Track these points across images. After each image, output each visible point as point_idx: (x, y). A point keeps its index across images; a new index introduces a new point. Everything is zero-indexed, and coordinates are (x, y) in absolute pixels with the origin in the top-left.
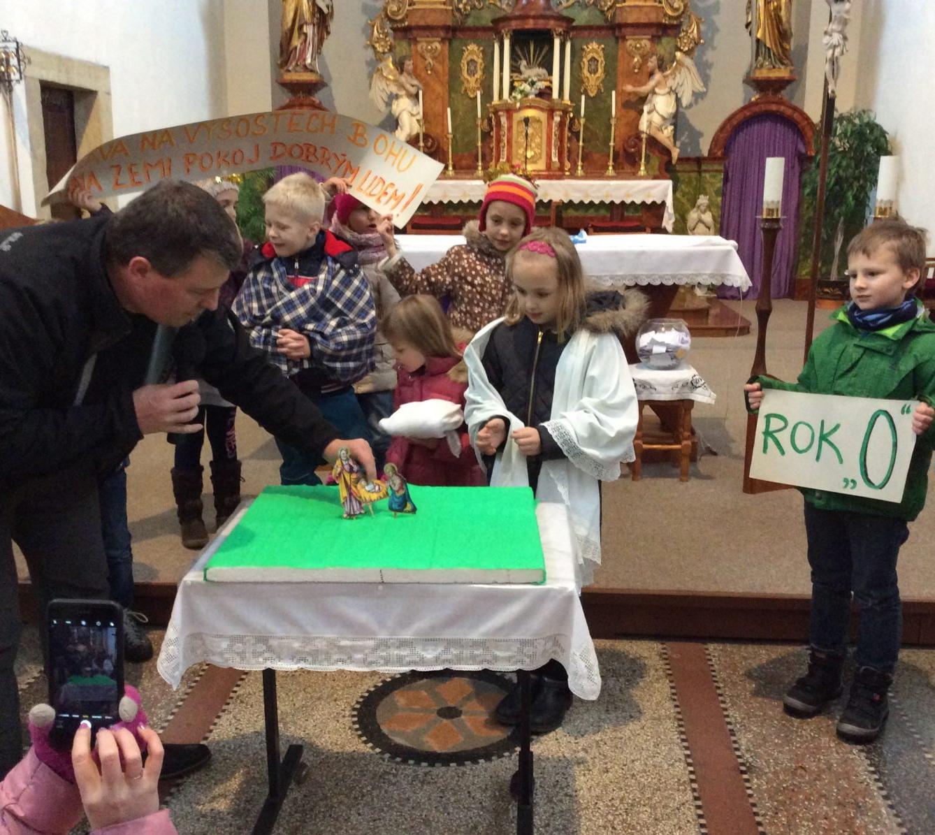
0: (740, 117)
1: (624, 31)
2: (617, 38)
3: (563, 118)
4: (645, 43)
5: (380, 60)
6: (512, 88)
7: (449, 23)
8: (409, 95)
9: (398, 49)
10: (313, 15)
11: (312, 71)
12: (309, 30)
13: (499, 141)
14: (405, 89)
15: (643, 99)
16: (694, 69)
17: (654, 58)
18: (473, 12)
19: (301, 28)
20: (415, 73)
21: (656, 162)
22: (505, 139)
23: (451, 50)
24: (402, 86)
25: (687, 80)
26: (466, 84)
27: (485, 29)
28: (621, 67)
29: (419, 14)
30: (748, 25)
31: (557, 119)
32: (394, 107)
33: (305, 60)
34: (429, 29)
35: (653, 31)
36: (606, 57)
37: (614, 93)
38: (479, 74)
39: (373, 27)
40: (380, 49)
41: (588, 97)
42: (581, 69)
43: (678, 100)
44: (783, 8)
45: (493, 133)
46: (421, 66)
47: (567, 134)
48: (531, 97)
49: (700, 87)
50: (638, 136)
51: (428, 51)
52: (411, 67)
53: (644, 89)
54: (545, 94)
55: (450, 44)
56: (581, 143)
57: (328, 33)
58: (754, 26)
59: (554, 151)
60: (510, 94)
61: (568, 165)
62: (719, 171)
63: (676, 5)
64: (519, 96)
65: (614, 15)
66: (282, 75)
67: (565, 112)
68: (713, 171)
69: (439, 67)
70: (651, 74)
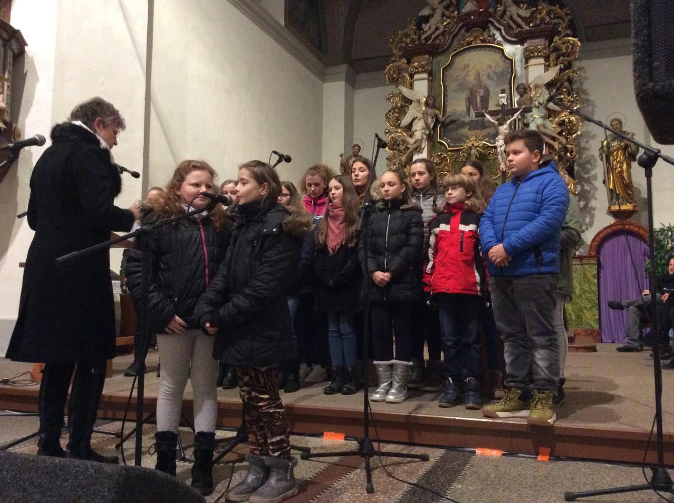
0: (605, 232)
30: (603, 182)
44: (625, 171)
58: (607, 183)
62: (594, 264)
68: (590, 264)
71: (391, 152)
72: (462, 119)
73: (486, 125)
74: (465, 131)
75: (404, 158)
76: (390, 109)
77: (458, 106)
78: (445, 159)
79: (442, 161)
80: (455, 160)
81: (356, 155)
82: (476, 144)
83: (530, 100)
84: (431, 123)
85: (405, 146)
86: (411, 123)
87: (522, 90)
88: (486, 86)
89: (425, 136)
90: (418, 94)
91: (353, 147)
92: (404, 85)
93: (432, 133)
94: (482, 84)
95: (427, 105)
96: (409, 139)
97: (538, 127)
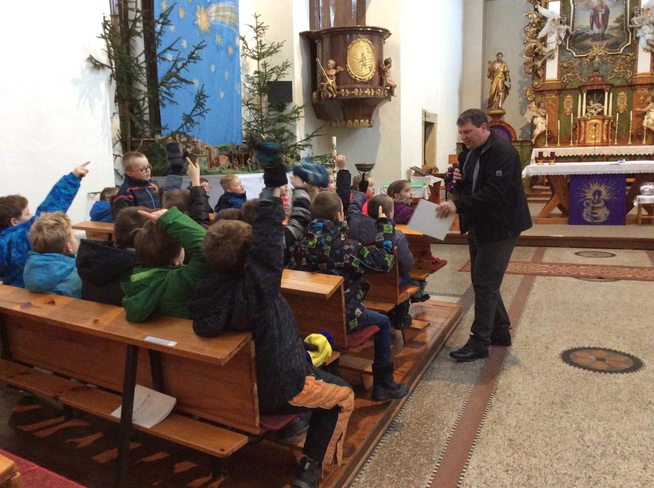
1: (636, 87)
2: (633, 90)
3: (608, 122)
4: (646, 91)
5: (529, 103)
6: (587, 112)
7: (559, 88)
8: (542, 116)
9: (537, 99)
10: (503, 88)
11: (501, 109)
12: (501, 94)
13: (580, 132)
15: (645, 113)
17: (650, 98)
18: (571, 83)
19: (498, 93)
20: (544, 108)
21: (650, 138)
22: (583, 131)
23: (559, 99)
24: (539, 113)
26: (565, 111)
27: (575, 89)
28: (635, 101)
29: (547, 86)
31: (606, 123)
32: (535, 121)
33: (498, 105)
34: (551, 91)
35: (650, 87)
36: (628, 98)
37: (631, 112)
38: (571, 106)
39: (527, 91)
41: (620, 113)
42: (616, 102)
45: (578, 129)
46: (546, 104)
47: (610, 128)
48: (595, 115)
50: (642, 128)
51: (550, 99)
52: (543, 106)
53: (645, 110)
54: (601, 113)
55: (559, 96)
56: (617, 132)
57: (508, 94)
59: (605, 136)
60: (586, 114)
61: (610, 140)
65: (632, 81)
67: (610, 120)
69: (554, 104)
70: (648, 104)
71: (528, 58)
72: (587, 33)
73: (606, 37)
74: (588, 42)
75: (539, 63)
76: (527, 24)
77: (583, 21)
78: (572, 64)
79: (569, 65)
80: (580, 64)
81: (499, 61)
82: (599, 54)
83: (643, 20)
84: (563, 36)
85: (540, 54)
86: (546, 36)
87: (638, 12)
88: (606, 6)
89: (558, 47)
90: (552, 13)
91: (497, 55)
92: (541, 5)
93: (564, 44)
94: (604, 4)
95: (561, 23)
96: (544, 49)
97: (647, 41)
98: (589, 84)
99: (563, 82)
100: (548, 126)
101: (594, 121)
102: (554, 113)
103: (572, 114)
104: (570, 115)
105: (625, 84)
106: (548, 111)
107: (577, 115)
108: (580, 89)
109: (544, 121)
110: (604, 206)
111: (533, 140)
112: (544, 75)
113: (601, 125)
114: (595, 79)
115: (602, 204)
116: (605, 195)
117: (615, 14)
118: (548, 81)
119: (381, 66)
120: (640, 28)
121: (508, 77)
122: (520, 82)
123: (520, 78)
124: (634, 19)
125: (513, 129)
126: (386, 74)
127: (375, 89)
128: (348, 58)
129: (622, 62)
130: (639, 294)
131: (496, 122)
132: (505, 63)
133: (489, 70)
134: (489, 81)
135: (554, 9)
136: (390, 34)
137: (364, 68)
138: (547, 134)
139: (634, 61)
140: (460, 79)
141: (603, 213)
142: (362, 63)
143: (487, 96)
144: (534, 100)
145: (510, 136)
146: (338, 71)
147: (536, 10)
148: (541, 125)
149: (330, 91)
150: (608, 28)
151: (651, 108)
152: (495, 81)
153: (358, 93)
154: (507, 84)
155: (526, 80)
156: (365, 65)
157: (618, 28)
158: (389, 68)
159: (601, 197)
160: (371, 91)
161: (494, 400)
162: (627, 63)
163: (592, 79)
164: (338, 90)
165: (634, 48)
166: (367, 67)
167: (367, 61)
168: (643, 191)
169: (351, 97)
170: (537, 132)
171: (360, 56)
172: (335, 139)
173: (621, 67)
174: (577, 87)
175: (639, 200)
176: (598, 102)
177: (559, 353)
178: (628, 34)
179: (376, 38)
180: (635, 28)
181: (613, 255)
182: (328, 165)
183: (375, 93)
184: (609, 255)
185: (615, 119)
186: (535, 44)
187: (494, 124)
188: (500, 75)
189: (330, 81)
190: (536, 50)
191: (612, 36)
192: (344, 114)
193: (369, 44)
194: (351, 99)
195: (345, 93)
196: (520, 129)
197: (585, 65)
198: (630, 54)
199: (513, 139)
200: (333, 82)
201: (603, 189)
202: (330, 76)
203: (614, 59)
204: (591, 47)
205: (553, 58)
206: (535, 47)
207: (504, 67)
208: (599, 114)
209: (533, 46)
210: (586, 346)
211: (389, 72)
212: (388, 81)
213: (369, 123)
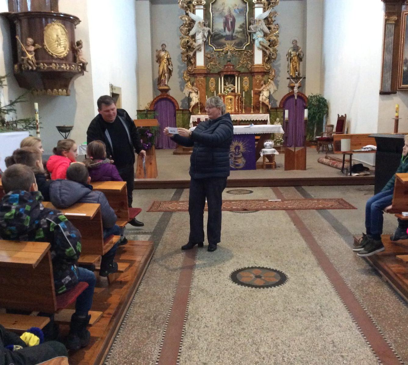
0: (287, 96)
1: (254, 74)
2: (252, 76)
3: (238, 98)
4: (260, 77)
5: (186, 83)
6: (224, 90)
7: (206, 72)
8: (195, 92)
9: (191, 79)
10: (167, 71)
11: (167, 86)
12: (166, 75)
14: (194, 90)
15: (260, 92)
16: (274, 84)
17: (263, 81)
18: (213, 69)
19: (164, 74)
21: (264, 109)
23: (206, 80)
24: (193, 90)
25: (272, 87)
26: (210, 89)
27: (216, 74)
28: (254, 83)
29: (197, 70)
30: (288, 72)
31: (237, 98)
32: (191, 95)
33: (165, 83)
34: (200, 74)
35: (262, 74)
36: (249, 81)
37: (252, 91)
38: (214, 86)
39: (184, 73)
40: (186, 80)
41: (245, 92)
42: (243, 84)
43: (270, 92)
44: (297, 67)
46: (198, 84)
47: (240, 102)
48: (230, 92)
49: (275, 88)
50: (259, 102)
51: (200, 80)
52: (195, 85)
53: (260, 90)
54: (233, 91)
55: (206, 78)
56: (244, 104)
57: (171, 75)
58: (289, 72)
59: (236, 107)
60: (224, 91)
61: (240, 110)
62: (282, 111)
63: (268, 67)
64: (226, 92)
65: (251, 70)
66: (159, 87)
67: (239, 96)
68: (280, 111)
69: (203, 84)
70: (262, 85)
72: (222, 34)
74: (223, 40)
75: (191, 54)
76: (182, 24)
77: (219, 26)
78: (213, 56)
79: (211, 56)
80: (218, 56)
81: (163, 50)
82: (230, 49)
83: (256, 27)
84: (206, 35)
85: (192, 47)
86: (195, 34)
87: (253, 22)
88: (233, 16)
89: (203, 43)
90: (199, 18)
91: (162, 45)
92: (190, 11)
93: (207, 41)
94: (232, 15)
95: (205, 25)
96: (194, 43)
97: (260, 42)
98: (225, 70)
99: (208, 68)
100: (200, 99)
101: (229, 97)
102: (203, 90)
103: (215, 91)
104: (214, 92)
105: (247, 71)
106: (199, 89)
107: (218, 93)
108: (219, 74)
109: (197, 96)
110: (242, 157)
111: (190, 109)
112: (195, 63)
113: (234, 99)
114: (228, 67)
115: (241, 155)
116: (242, 149)
117: (239, 22)
118: (198, 67)
119: (74, 46)
120: (255, 33)
121: (170, 63)
122: (179, 67)
123: (179, 64)
124: (251, 26)
125: (176, 101)
126: (79, 53)
127: (70, 65)
128: (45, 38)
129: (245, 57)
130: (273, 220)
131: (164, 95)
132: (168, 52)
133: (157, 56)
134: (158, 64)
135: (199, 14)
136: (80, 21)
137: (59, 47)
138: (199, 105)
139: (252, 56)
140: (136, 63)
141: (241, 161)
142: (57, 42)
143: (157, 76)
144: (189, 80)
145: (174, 106)
146: (36, 48)
147: (187, 14)
148: (195, 99)
149: (30, 64)
150: (235, 32)
151: (264, 88)
152: (162, 66)
153: (56, 67)
154: (170, 67)
155: (183, 65)
156: (60, 44)
157: (241, 32)
158: (81, 48)
159: (240, 151)
160: (66, 66)
161: (186, 326)
162: (248, 57)
163: (227, 67)
164: (37, 64)
165: (251, 46)
166: (62, 46)
167: (61, 41)
168: (266, 146)
169: (50, 70)
170: (193, 103)
171: (55, 36)
172: (36, 105)
173: (244, 59)
174: (217, 72)
175: (264, 152)
176: (231, 84)
177: (229, 275)
178: (248, 36)
179: (68, 24)
180: (252, 33)
181: (251, 192)
182: (32, 127)
183: (70, 68)
184: (249, 192)
185: (242, 95)
186: (188, 39)
187: (163, 97)
188: (165, 60)
189: (30, 56)
190: (189, 44)
191: (237, 37)
192: (44, 84)
193: (63, 28)
194: (50, 72)
195: (43, 66)
196: (181, 101)
197: (222, 57)
198: (249, 51)
199: (177, 109)
200: (32, 57)
201: (241, 145)
202: (30, 52)
203: (239, 54)
204: (225, 44)
205: (200, 51)
206: (188, 42)
207: (167, 55)
208: (232, 91)
209: (186, 41)
210: (247, 267)
211: (80, 51)
212: (81, 59)
213: (67, 92)
